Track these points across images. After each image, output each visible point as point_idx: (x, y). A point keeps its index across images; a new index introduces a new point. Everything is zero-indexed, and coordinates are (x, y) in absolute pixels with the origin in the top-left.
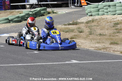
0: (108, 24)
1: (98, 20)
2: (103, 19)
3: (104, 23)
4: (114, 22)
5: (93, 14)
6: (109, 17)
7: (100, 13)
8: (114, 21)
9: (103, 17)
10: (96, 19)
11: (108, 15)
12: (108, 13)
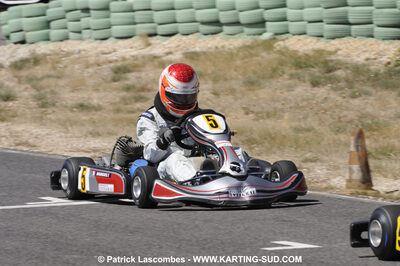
0: (90, 70)
1: (53, 57)
2: (68, 54)
3: (77, 66)
4: (112, 65)
5: (29, 36)
6: (88, 46)
7: (54, 33)
8: (110, 62)
9: (66, 46)
10: (45, 55)
11: (81, 39)
12: (80, 32)
